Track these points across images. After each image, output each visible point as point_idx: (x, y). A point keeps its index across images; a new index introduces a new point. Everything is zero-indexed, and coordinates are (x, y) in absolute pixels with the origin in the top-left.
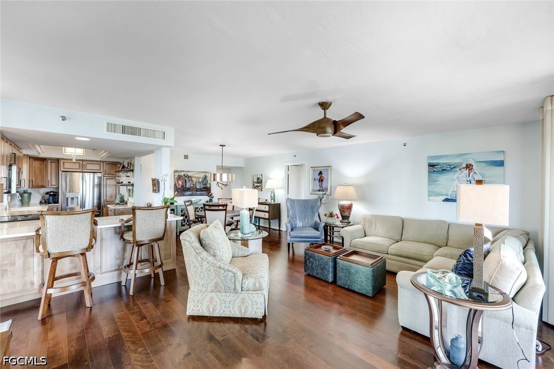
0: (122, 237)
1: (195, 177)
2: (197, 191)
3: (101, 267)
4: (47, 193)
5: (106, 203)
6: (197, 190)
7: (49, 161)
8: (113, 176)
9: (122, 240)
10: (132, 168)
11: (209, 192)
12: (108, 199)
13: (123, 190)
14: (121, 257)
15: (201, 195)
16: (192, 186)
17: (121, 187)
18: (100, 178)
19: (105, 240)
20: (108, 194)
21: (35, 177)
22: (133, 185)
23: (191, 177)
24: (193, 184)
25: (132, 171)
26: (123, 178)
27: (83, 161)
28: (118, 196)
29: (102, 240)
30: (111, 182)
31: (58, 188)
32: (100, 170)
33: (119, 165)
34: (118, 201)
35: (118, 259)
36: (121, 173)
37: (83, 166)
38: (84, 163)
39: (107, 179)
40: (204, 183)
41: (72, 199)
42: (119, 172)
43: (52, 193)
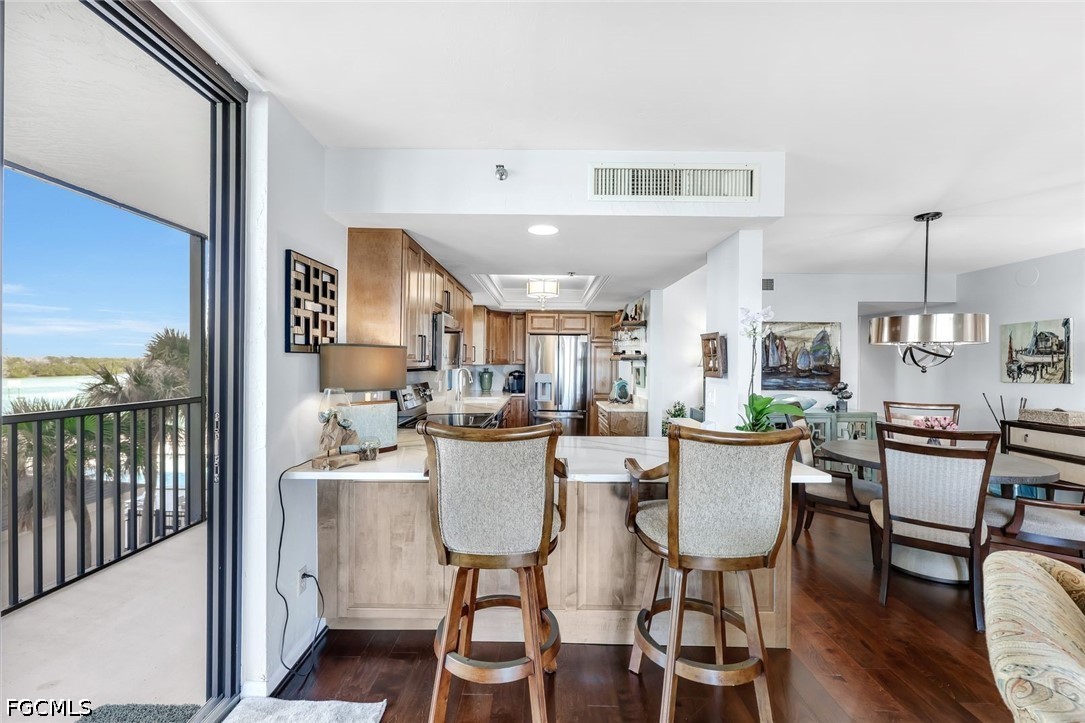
0: (631, 520)
1: (792, 338)
2: (798, 376)
3: (577, 591)
4: (511, 374)
5: (595, 396)
6: (799, 374)
7: (514, 317)
8: (606, 342)
9: (631, 529)
10: (643, 319)
11: (833, 379)
12: (599, 390)
13: (625, 370)
14: (626, 572)
15: (811, 388)
16: (785, 362)
17: (621, 362)
18: (585, 345)
19: (588, 512)
20: (598, 378)
21: (497, 345)
22: (645, 358)
23: (781, 338)
24: (787, 358)
25: (645, 324)
26: (627, 345)
27: (559, 312)
28: (616, 383)
29: (581, 509)
30: (604, 354)
31: (524, 365)
32: (584, 329)
33: (617, 316)
34: (615, 394)
35: (621, 576)
36: (620, 332)
37: (559, 323)
38: (561, 316)
39: (597, 347)
40: (820, 353)
41: (544, 385)
42: (616, 329)
43: (517, 374)
